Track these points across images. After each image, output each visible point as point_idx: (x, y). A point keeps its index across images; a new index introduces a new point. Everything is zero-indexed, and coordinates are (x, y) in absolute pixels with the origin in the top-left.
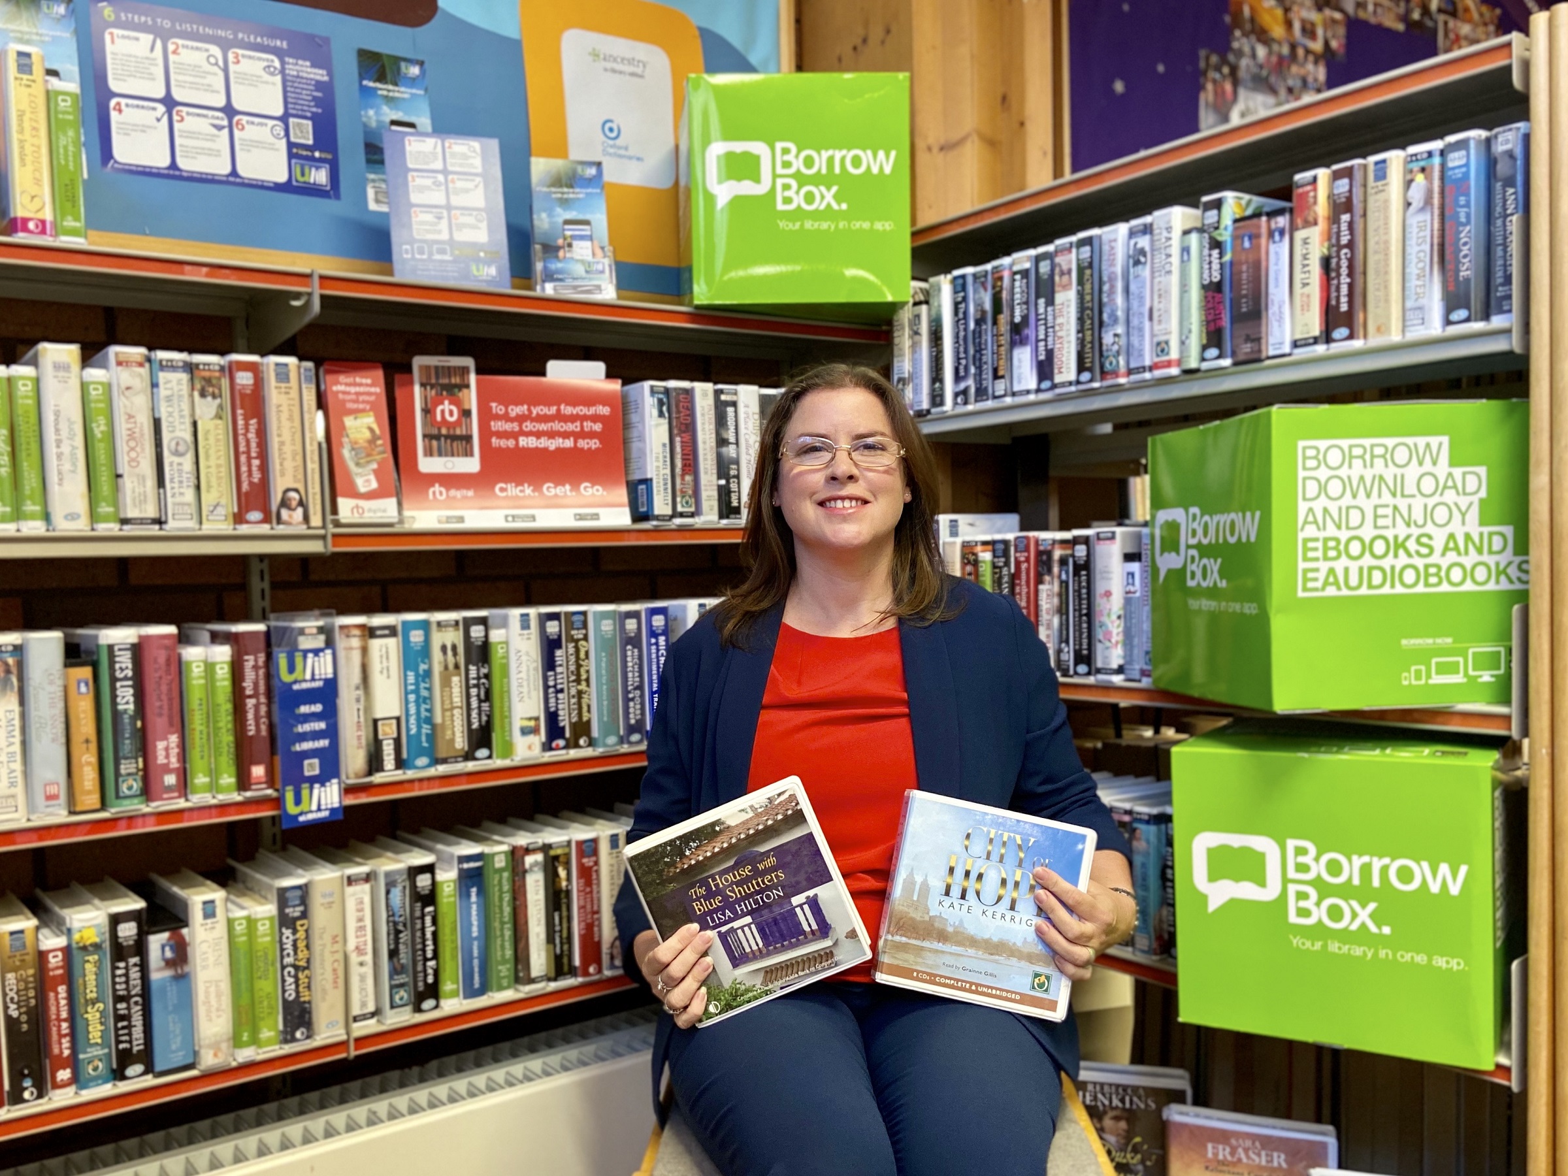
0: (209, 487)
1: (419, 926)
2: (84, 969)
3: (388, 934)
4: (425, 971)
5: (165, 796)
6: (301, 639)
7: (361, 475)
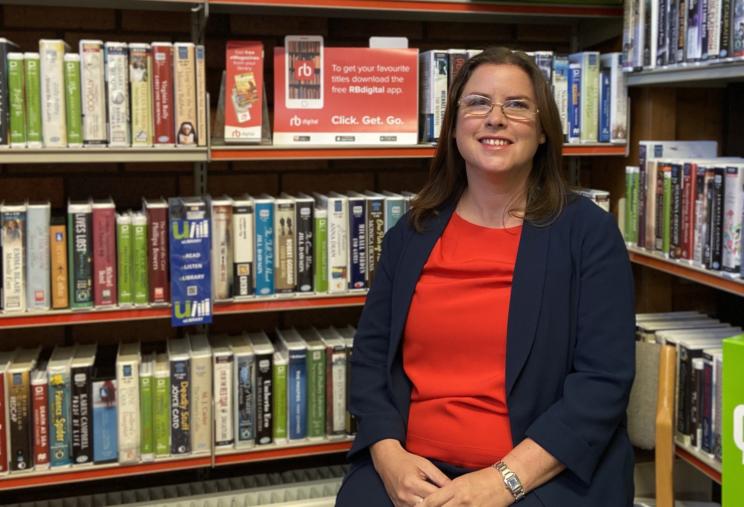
0: (137, 122)
1: (260, 392)
2: (55, 398)
3: (239, 395)
4: (263, 419)
5: (104, 302)
6: (189, 213)
7: (241, 112)
